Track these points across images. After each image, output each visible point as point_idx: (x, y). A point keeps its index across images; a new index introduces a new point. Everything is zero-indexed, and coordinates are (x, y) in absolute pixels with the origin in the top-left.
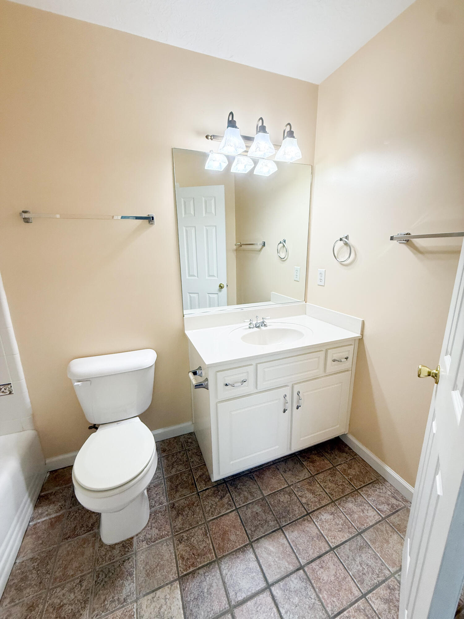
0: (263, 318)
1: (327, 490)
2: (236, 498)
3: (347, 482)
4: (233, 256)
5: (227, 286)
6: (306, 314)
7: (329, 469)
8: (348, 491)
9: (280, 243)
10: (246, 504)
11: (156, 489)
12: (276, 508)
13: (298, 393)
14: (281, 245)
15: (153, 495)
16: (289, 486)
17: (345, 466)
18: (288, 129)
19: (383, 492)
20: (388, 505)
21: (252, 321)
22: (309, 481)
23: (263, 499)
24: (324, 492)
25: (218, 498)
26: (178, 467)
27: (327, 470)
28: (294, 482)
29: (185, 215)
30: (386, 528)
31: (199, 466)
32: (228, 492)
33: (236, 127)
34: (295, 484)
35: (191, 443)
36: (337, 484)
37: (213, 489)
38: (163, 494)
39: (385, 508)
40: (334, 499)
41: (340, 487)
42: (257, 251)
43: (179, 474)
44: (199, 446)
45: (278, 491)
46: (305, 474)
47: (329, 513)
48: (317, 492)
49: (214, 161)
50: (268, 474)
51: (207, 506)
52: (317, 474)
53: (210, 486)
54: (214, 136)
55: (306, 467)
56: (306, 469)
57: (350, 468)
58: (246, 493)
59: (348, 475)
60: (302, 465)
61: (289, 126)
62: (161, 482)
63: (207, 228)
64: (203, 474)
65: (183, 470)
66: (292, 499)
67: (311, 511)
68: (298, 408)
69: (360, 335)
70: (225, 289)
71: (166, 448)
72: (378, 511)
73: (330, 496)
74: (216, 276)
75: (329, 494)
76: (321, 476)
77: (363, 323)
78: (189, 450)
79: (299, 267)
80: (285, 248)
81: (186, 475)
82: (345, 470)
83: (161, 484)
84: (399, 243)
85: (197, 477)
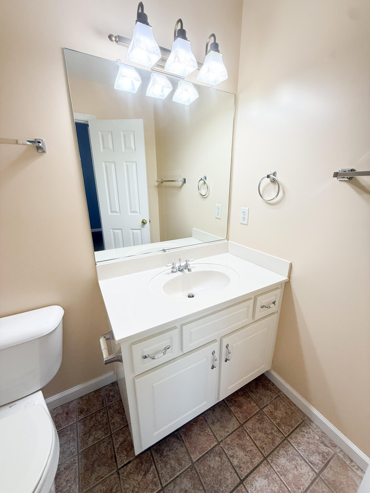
0: (186, 261)
1: (258, 443)
2: (162, 472)
3: (276, 429)
4: (155, 192)
5: (150, 222)
6: (228, 252)
7: (256, 414)
8: (278, 441)
9: (201, 180)
10: (173, 478)
11: (67, 473)
12: (207, 479)
13: (227, 347)
14: (202, 182)
15: (62, 484)
16: (219, 443)
17: (271, 408)
18: (212, 40)
19: (311, 437)
20: (319, 454)
21: (174, 265)
22: (239, 433)
23: (192, 467)
24: (255, 446)
25: (141, 475)
26: (96, 434)
27: (254, 415)
28: (224, 437)
29: (103, 149)
30: (322, 488)
31: (120, 429)
32: (153, 463)
33: (148, 24)
34: (225, 439)
35: (113, 396)
36: (267, 434)
37: (135, 462)
38: (75, 479)
39: (316, 459)
40: (266, 455)
41: (270, 436)
42: (178, 187)
43: (97, 444)
44: (121, 400)
45: (207, 453)
46: (234, 424)
47: (262, 476)
48: (248, 447)
49: (123, 76)
50: (196, 429)
51: (128, 490)
52: (245, 422)
53: (132, 458)
54: (119, 37)
55: (234, 415)
56: (234, 417)
57: (277, 410)
58: (173, 462)
59: (275, 418)
60: (230, 412)
61: (212, 38)
62: (74, 460)
63: (127, 163)
64: (125, 441)
65: (101, 437)
66: (223, 461)
67: (244, 477)
68: (226, 361)
69: (288, 278)
70: (148, 225)
71: (84, 407)
72: (311, 465)
73: (261, 450)
74: (138, 212)
75: (260, 448)
76: (249, 425)
77: (291, 265)
78: (110, 408)
79: (221, 205)
80: (206, 185)
81: (105, 444)
82: (271, 412)
83: (73, 463)
84: (339, 180)
85: (118, 446)
